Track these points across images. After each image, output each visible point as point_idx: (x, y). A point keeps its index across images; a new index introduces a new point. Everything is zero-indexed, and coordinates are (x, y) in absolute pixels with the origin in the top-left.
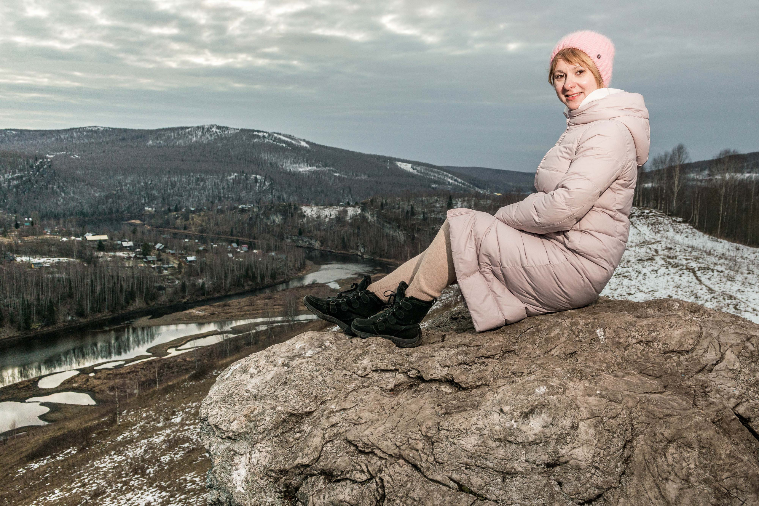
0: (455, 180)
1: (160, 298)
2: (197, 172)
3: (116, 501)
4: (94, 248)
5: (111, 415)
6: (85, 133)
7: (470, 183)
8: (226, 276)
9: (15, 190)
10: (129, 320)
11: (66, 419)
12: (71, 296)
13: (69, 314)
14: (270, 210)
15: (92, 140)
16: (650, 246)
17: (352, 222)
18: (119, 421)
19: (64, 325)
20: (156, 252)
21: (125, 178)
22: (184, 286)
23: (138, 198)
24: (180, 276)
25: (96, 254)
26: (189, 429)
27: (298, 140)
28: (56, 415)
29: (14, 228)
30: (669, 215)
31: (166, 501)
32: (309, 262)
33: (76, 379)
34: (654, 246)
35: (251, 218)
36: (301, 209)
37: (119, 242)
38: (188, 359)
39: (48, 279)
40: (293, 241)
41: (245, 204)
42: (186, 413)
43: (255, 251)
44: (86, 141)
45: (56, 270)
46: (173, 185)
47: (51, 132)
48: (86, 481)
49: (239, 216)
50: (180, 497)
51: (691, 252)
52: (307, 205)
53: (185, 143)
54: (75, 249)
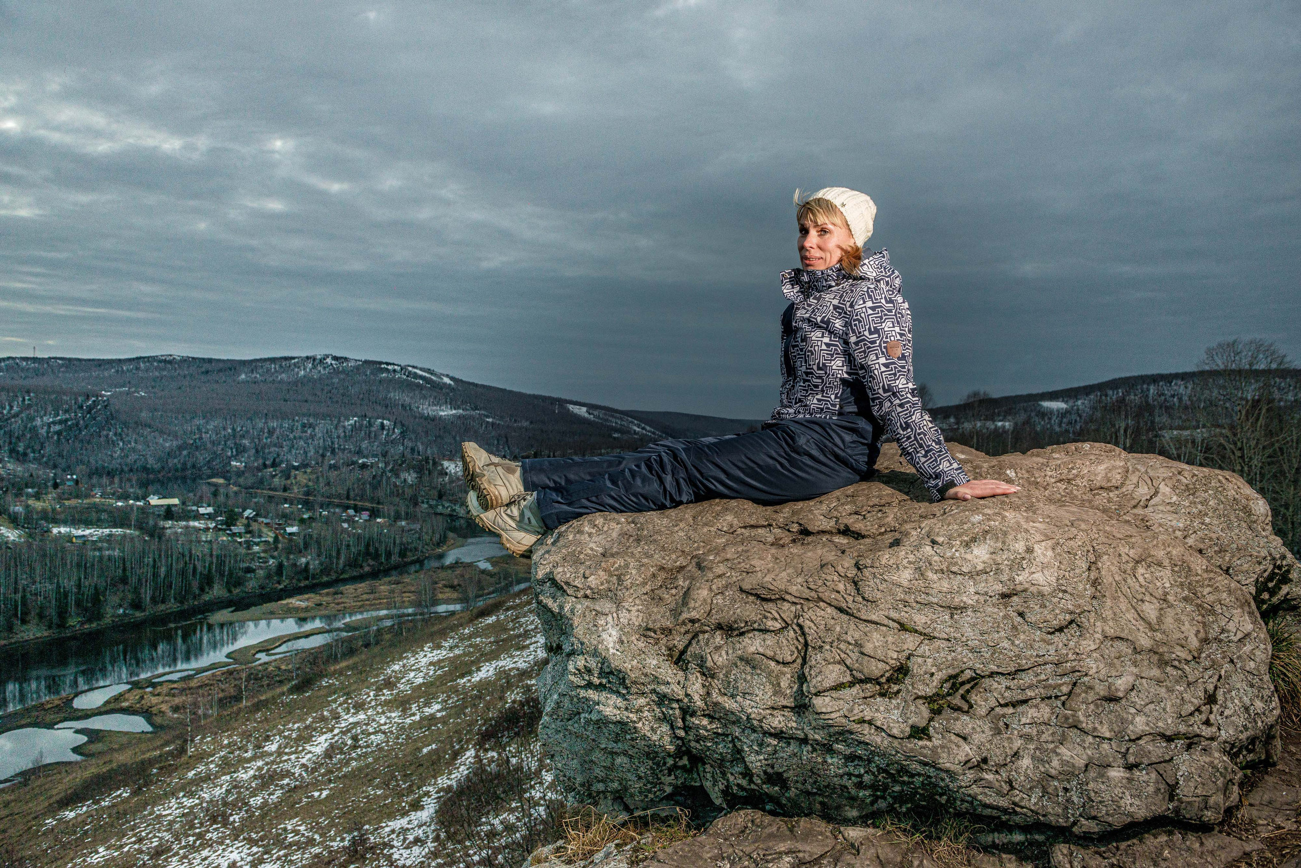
0: (643, 428)
1: (247, 584)
2: (304, 415)
3: (186, 861)
4: (159, 516)
5: (179, 742)
6: (155, 364)
7: (663, 432)
8: (338, 553)
9: (56, 437)
10: (203, 613)
11: (113, 750)
12: (124, 580)
13: (120, 606)
14: (400, 465)
15: (165, 373)
18: (191, 750)
19: (113, 621)
20: (245, 521)
21: (207, 423)
22: (280, 566)
23: (223, 450)
24: (276, 553)
25: (161, 523)
26: (289, 759)
27: (439, 376)
28: (98, 747)
29: (50, 489)
31: (258, 859)
32: (451, 535)
33: (126, 696)
35: (374, 477)
36: (442, 465)
37: (194, 508)
38: (283, 667)
39: (94, 556)
40: (431, 506)
41: (367, 457)
42: (285, 737)
43: (379, 520)
44: (157, 374)
45: (105, 545)
46: (271, 432)
47: (110, 362)
48: (143, 834)
49: (358, 474)
50: (277, 853)
52: (450, 460)
53: (289, 377)
54: (133, 517)
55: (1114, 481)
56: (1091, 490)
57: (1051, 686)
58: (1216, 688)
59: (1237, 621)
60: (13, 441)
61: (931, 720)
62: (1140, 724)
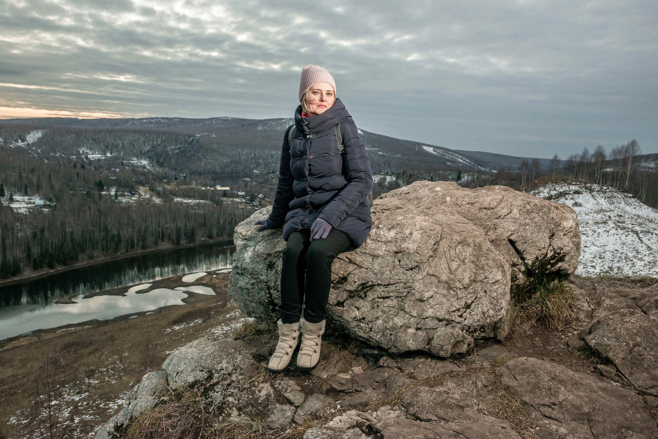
0: (464, 160)
4: (221, 195)
5: (224, 301)
6: (220, 121)
7: (475, 163)
9: (176, 156)
11: (197, 302)
12: (205, 225)
13: (203, 236)
15: (224, 126)
16: (605, 213)
17: (389, 186)
18: (229, 305)
19: (200, 243)
20: (259, 199)
21: (243, 151)
23: (250, 164)
25: (222, 199)
28: (193, 300)
29: (174, 180)
30: (622, 192)
33: (205, 278)
34: (609, 214)
37: (236, 192)
39: (192, 213)
44: (220, 126)
45: (197, 207)
46: (272, 156)
51: (636, 219)
53: (281, 129)
54: (209, 196)
55: (492, 205)
56: (480, 209)
57: (400, 292)
58: (473, 302)
59: (494, 274)
60: (158, 157)
61: (347, 299)
62: (430, 312)
